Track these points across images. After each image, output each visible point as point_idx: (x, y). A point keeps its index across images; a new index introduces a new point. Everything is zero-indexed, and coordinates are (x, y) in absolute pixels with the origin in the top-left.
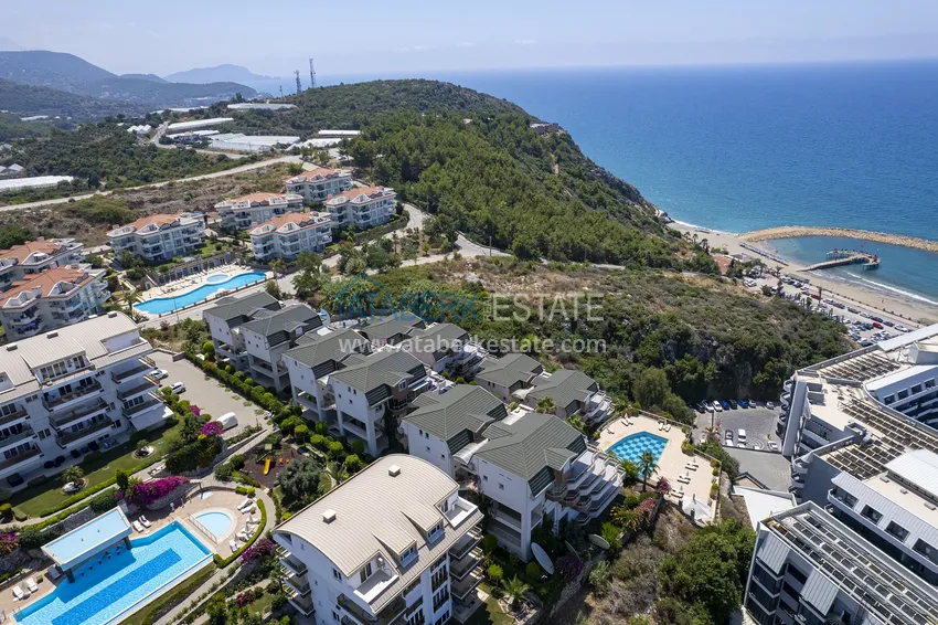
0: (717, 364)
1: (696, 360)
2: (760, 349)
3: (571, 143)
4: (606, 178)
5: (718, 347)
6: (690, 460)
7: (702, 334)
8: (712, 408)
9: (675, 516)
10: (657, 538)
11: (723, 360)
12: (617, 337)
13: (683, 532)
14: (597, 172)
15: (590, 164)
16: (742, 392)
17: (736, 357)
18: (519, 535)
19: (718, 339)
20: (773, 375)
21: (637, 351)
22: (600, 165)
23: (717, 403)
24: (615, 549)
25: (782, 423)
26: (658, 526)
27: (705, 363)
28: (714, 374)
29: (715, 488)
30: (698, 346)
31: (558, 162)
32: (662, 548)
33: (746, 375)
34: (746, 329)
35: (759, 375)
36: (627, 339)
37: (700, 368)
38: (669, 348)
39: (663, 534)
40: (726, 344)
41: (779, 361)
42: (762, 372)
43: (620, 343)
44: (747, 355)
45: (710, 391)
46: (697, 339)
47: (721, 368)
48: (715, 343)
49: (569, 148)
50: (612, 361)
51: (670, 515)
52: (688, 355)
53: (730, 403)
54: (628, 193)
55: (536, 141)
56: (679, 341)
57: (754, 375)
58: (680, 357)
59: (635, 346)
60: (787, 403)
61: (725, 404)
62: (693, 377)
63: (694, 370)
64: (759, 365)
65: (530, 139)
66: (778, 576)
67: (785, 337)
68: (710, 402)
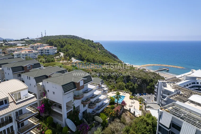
0: (137, 84)
1: (132, 83)
2: (148, 80)
3: (102, 46)
4: (110, 53)
5: (137, 79)
6: (132, 101)
7: (133, 76)
8: (137, 95)
9: (128, 114)
10: (122, 120)
11: (139, 83)
12: (111, 77)
13: (131, 119)
14: (108, 52)
15: (106, 51)
16: (144, 91)
17: (142, 82)
18: (61, 115)
19: (137, 78)
20: (151, 86)
21: (117, 81)
22: (109, 51)
23: (138, 94)
24: (106, 123)
25: (156, 97)
26: (122, 116)
27: (134, 84)
28: (137, 87)
29: (141, 107)
30: (132, 79)
31: (99, 49)
32: (124, 124)
33: (145, 87)
34: (144, 76)
35: (148, 86)
36: (114, 78)
37: (133, 85)
38: (125, 80)
39: (124, 119)
40: (139, 79)
41: (153, 83)
42: (149, 86)
43: (112, 79)
44: (144, 81)
45: (136, 91)
46: (132, 78)
47: (138, 85)
48: (136, 79)
49: (102, 47)
50: (110, 83)
51: (127, 113)
52: (130, 82)
53: (141, 94)
54: (115, 57)
55: (95, 45)
56: (127, 78)
57: (147, 87)
58: (128, 82)
59: (116, 79)
60: (157, 91)
61: (140, 94)
62: (131, 87)
63: (132, 85)
64: (148, 84)
65: (93, 44)
66: (168, 129)
67: (153, 78)
68: (136, 94)
